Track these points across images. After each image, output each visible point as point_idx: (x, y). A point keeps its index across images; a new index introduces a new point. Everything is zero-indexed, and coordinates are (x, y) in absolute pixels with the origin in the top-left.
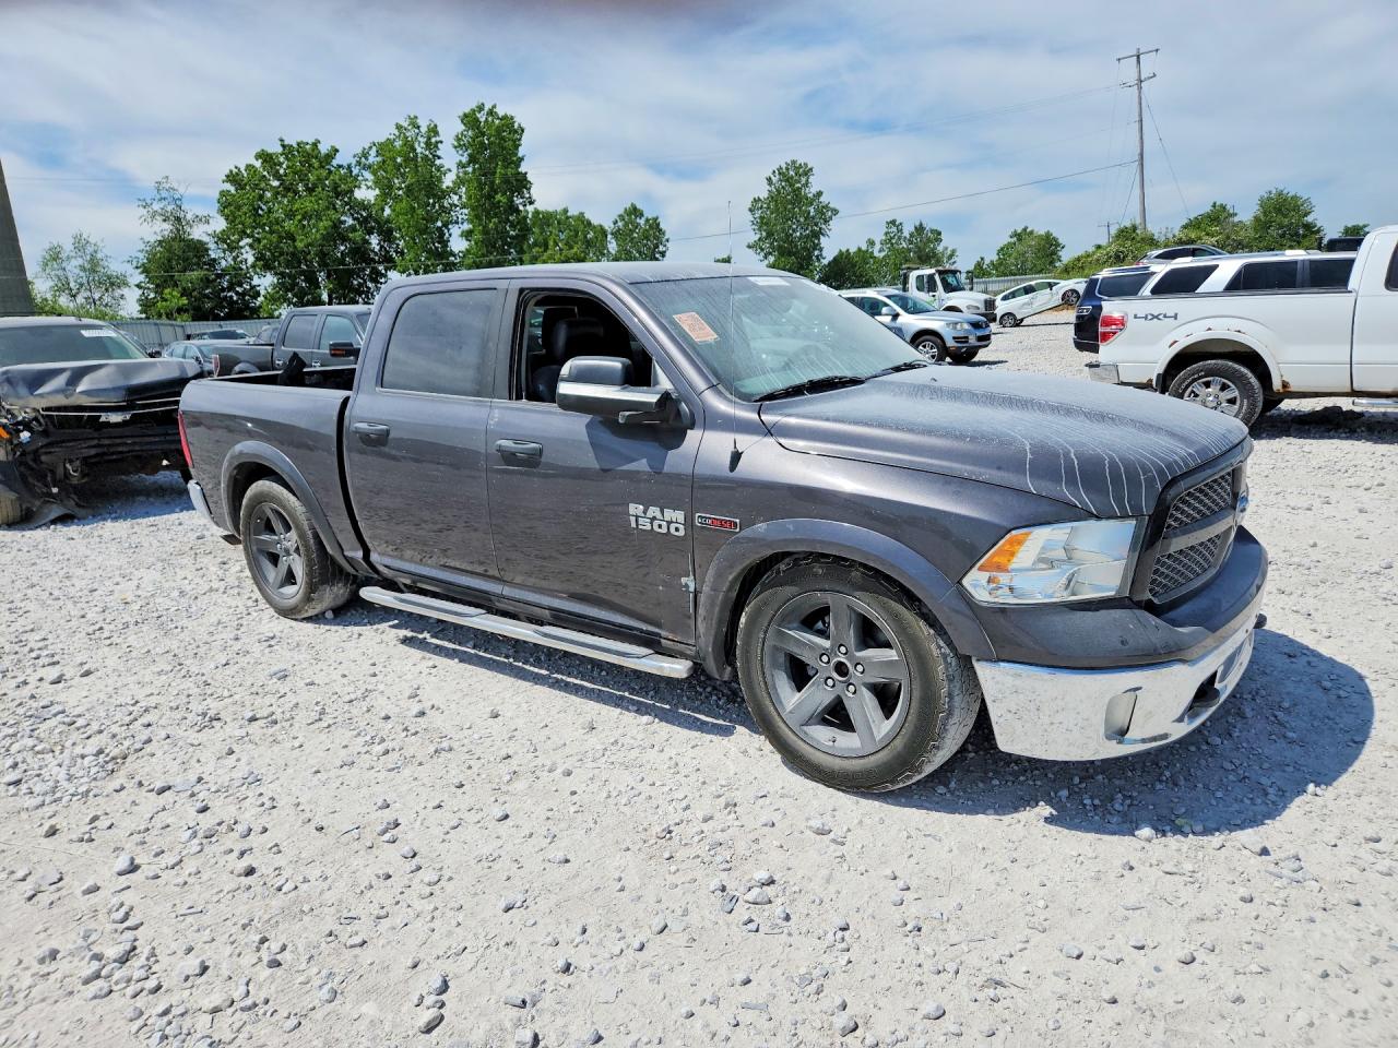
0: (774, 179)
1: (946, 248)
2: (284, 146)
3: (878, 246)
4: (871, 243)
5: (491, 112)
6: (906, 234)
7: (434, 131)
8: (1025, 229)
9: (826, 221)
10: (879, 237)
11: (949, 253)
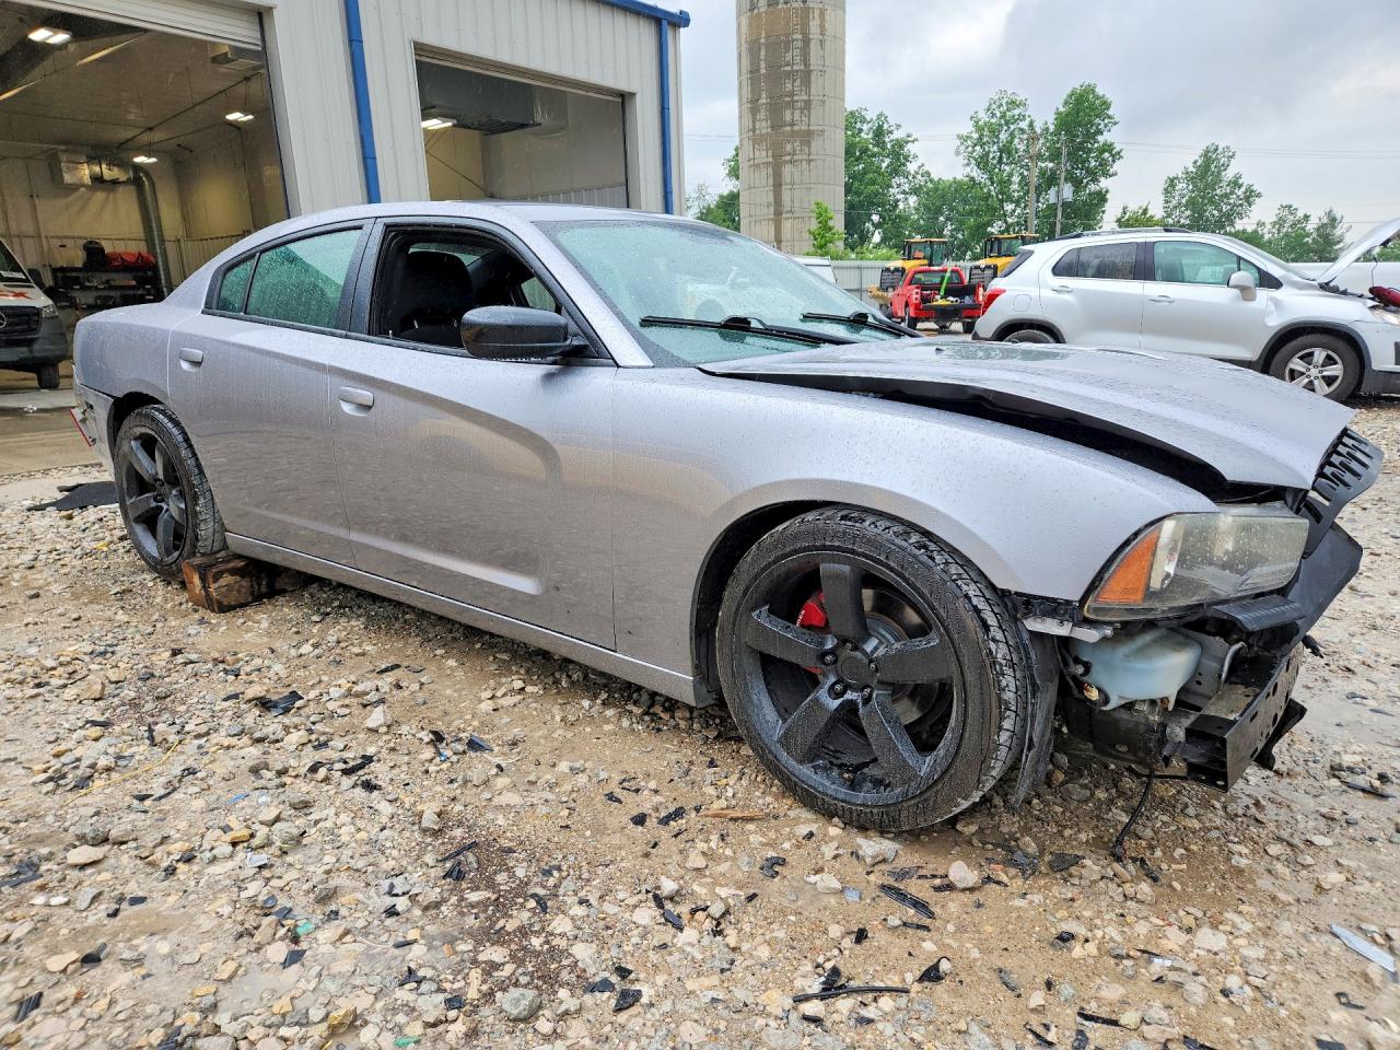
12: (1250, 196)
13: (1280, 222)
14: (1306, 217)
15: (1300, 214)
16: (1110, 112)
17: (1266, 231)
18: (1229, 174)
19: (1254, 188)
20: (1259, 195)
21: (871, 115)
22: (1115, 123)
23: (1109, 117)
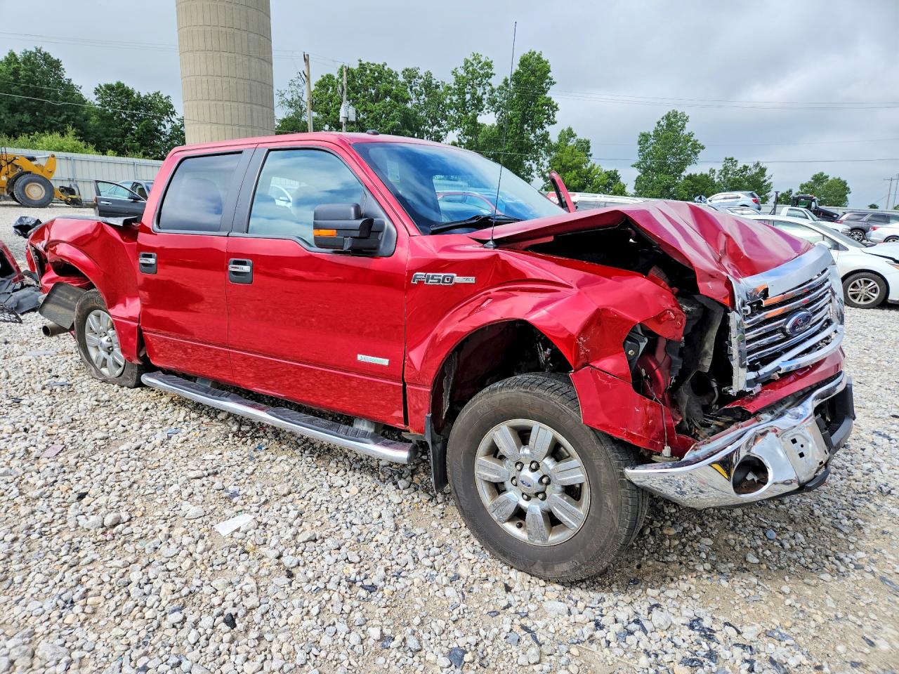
0: (662, 123)
1: (765, 181)
2: (361, 65)
3: (717, 173)
4: (713, 171)
5: (539, 59)
6: (738, 168)
7: (489, 65)
8: (822, 174)
9: (696, 154)
10: (719, 167)
11: (766, 183)
12: (696, 148)
13: (726, 170)
14: (746, 168)
15: (740, 166)
16: (550, 75)
17: (716, 176)
18: (686, 132)
19: (698, 142)
20: (703, 148)
21: (422, 73)
22: (554, 83)
23: (551, 79)
